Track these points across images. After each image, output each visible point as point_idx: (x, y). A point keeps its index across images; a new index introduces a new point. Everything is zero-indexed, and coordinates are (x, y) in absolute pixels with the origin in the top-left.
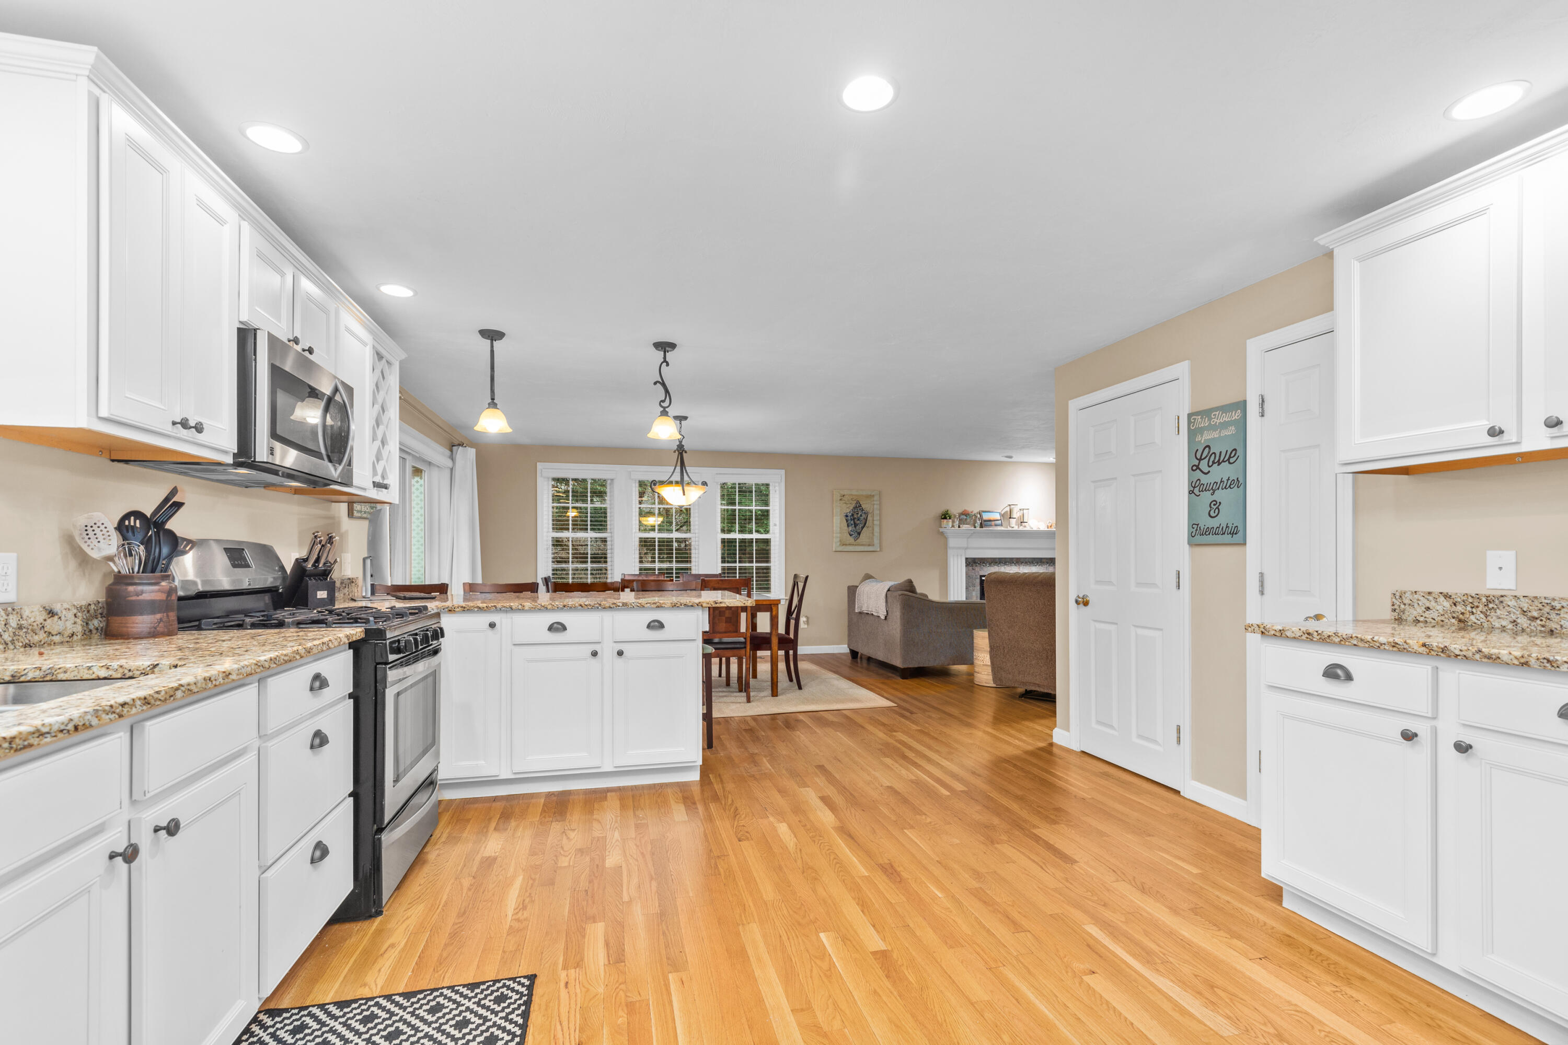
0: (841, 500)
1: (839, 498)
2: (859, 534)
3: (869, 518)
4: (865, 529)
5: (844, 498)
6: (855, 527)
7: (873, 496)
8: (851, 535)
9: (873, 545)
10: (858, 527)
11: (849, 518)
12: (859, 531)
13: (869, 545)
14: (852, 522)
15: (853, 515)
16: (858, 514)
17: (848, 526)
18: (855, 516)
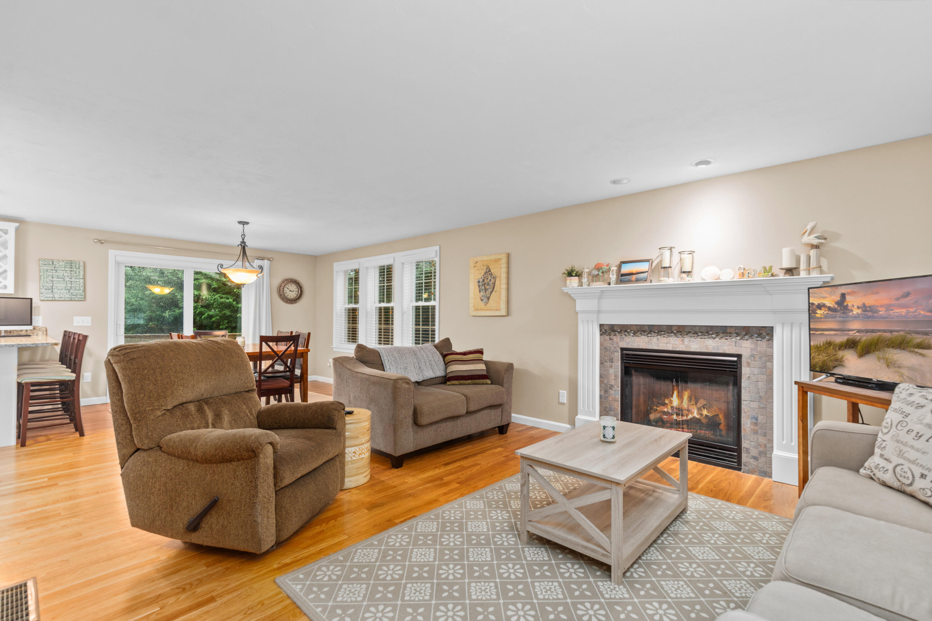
0: (474, 267)
1: (473, 265)
2: (488, 298)
3: (497, 282)
4: (493, 293)
5: (478, 265)
6: (485, 292)
7: (501, 259)
8: (482, 300)
9: (500, 310)
10: (487, 293)
11: (481, 284)
12: (488, 296)
13: (496, 310)
14: (483, 288)
15: (484, 280)
16: (487, 279)
17: (480, 291)
18: (486, 281)
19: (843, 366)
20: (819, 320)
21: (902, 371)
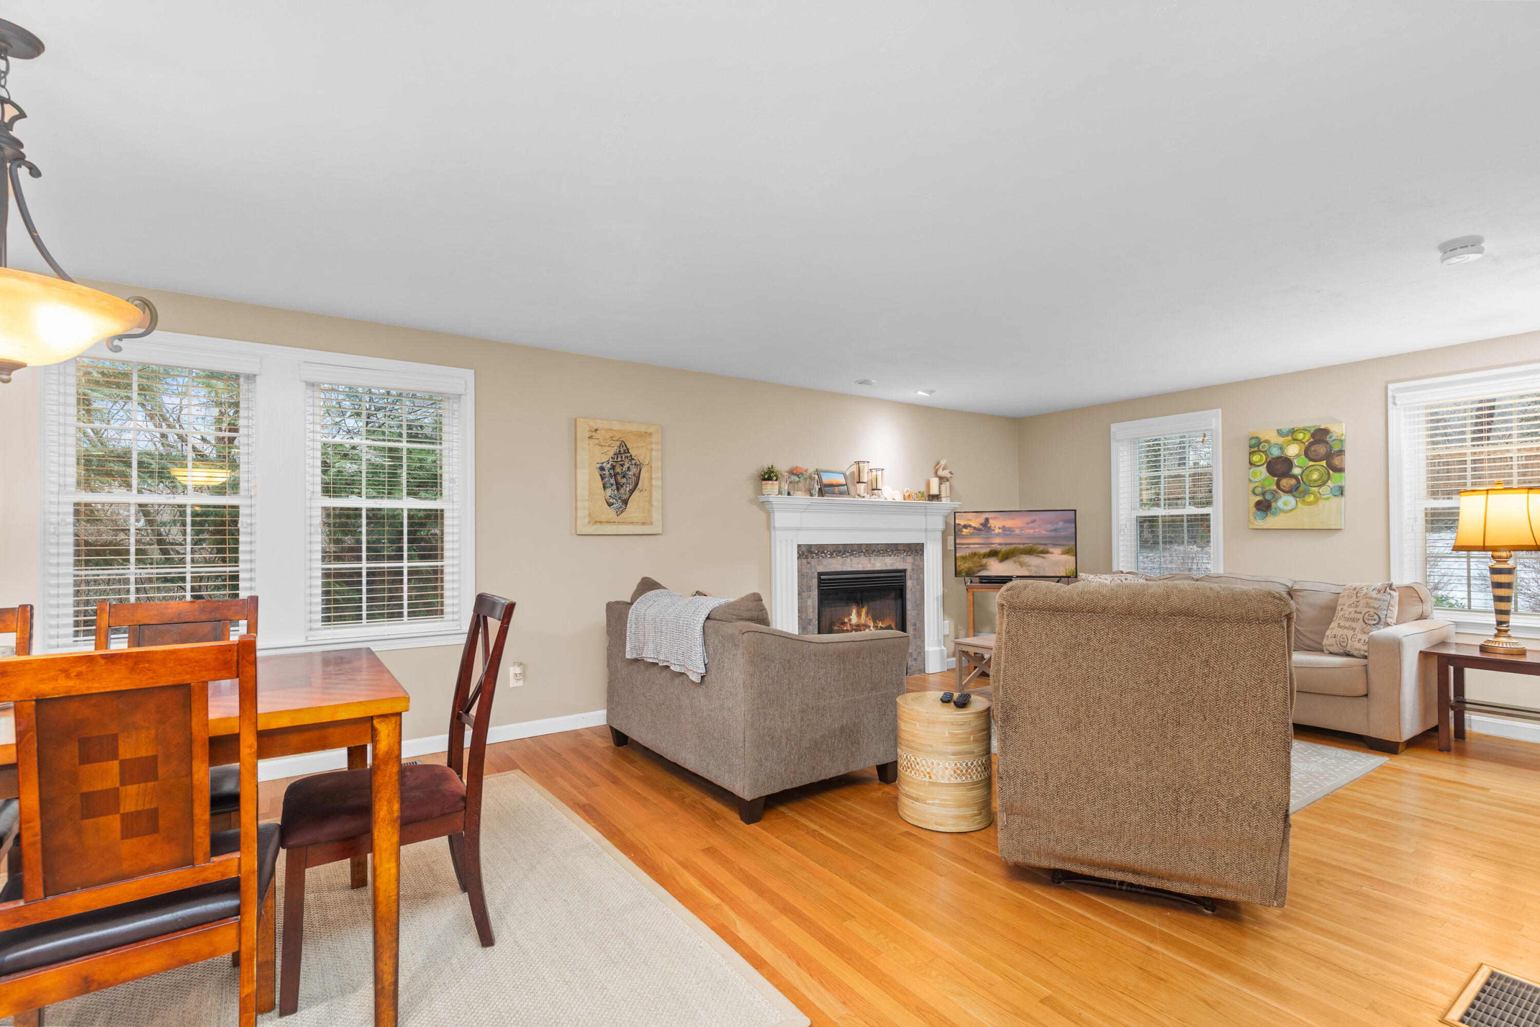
0: (590, 437)
1: (588, 434)
2: (625, 502)
3: (644, 475)
4: (636, 493)
5: (596, 435)
6: (618, 489)
7: (651, 434)
8: (610, 505)
9: (651, 523)
10: (622, 491)
11: (607, 472)
12: (625, 497)
13: (644, 524)
14: (612, 481)
15: (613, 467)
16: (622, 465)
17: (605, 487)
18: (618, 470)
19: (987, 569)
20: (965, 537)
21: (1031, 568)
